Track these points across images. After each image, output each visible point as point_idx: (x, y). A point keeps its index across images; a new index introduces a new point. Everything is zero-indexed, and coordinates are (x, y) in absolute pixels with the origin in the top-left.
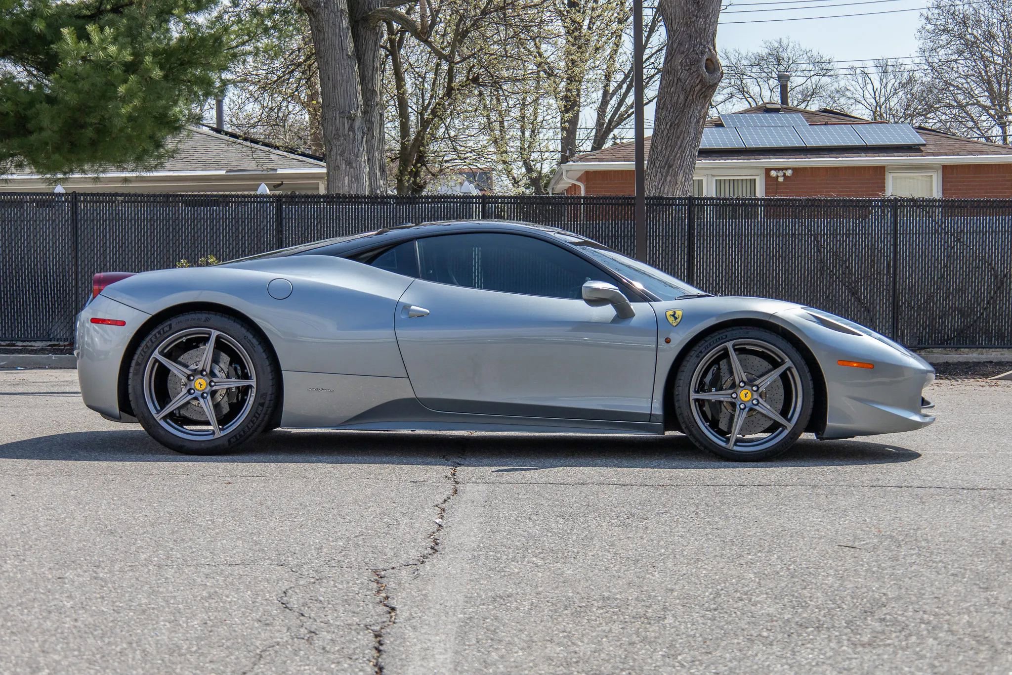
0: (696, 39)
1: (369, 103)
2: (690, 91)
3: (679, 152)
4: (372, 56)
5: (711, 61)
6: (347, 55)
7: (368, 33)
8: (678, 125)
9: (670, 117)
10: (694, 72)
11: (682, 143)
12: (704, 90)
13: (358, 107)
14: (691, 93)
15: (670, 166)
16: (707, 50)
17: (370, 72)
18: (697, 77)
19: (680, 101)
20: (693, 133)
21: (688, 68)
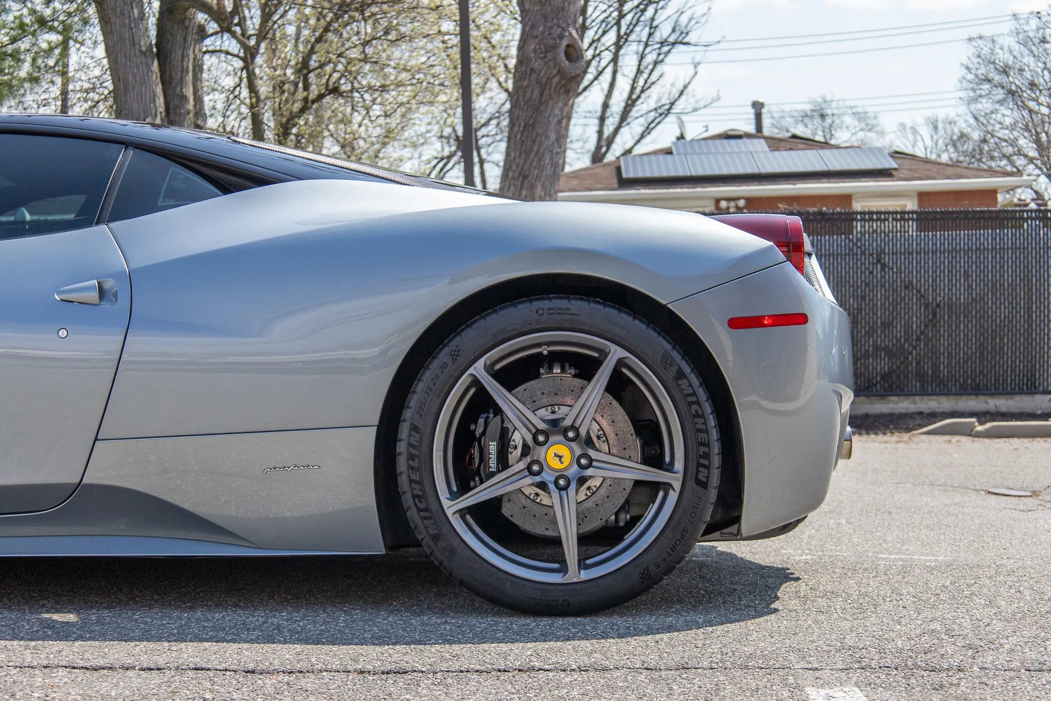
0: (553, 19)
1: (178, 111)
2: (546, 85)
3: (536, 159)
4: (180, 56)
5: (574, 48)
6: (140, 51)
7: (176, 27)
8: (533, 126)
9: (523, 117)
10: (550, 60)
11: (539, 148)
12: (563, 82)
13: (156, 115)
14: (548, 87)
15: (525, 177)
16: (567, 34)
17: (179, 74)
18: (554, 67)
19: (534, 97)
20: (553, 136)
21: (542, 55)
